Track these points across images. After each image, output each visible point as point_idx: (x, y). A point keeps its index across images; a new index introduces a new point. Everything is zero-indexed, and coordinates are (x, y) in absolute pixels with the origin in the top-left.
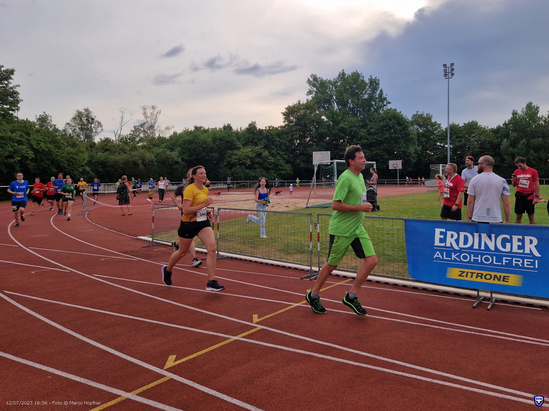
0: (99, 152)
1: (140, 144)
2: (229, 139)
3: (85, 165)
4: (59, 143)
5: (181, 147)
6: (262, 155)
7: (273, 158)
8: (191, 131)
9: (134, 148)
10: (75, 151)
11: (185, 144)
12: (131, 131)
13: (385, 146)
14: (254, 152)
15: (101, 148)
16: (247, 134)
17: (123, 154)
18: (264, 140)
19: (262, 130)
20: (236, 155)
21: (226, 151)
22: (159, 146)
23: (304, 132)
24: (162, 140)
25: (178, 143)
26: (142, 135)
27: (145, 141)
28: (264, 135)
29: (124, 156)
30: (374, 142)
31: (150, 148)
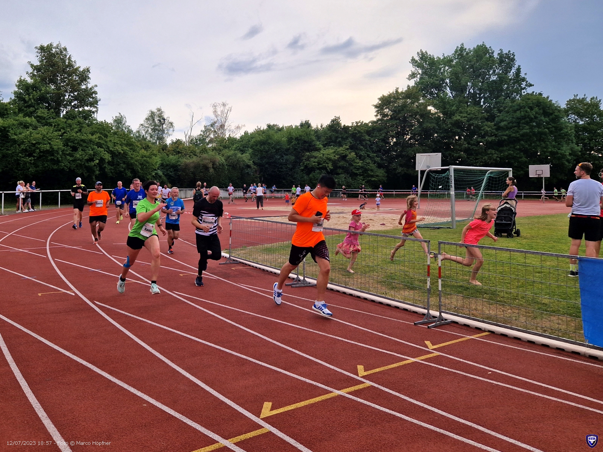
0: (170, 155)
1: (210, 145)
2: (306, 139)
3: (157, 169)
4: (134, 146)
5: (253, 149)
6: (348, 157)
7: (361, 162)
8: (264, 130)
9: (205, 150)
10: (148, 154)
11: (257, 146)
12: (201, 131)
13: (522, 145)
14: (337, 154)
15: (173, 151)
16: (329, 132)
17: (195, 157)
18: (350, 140)
19: (348, 127)
20: (316, 158)
21: (304, 152)
22: (229, 148)
23: (403, 128)
24: (232, 141)
25: (249, 144)
26: (212, 136)
27: (215, 143)
28: (350, 133)
29: (195, 159)
30: (505, 140)
31: (220, 151)
